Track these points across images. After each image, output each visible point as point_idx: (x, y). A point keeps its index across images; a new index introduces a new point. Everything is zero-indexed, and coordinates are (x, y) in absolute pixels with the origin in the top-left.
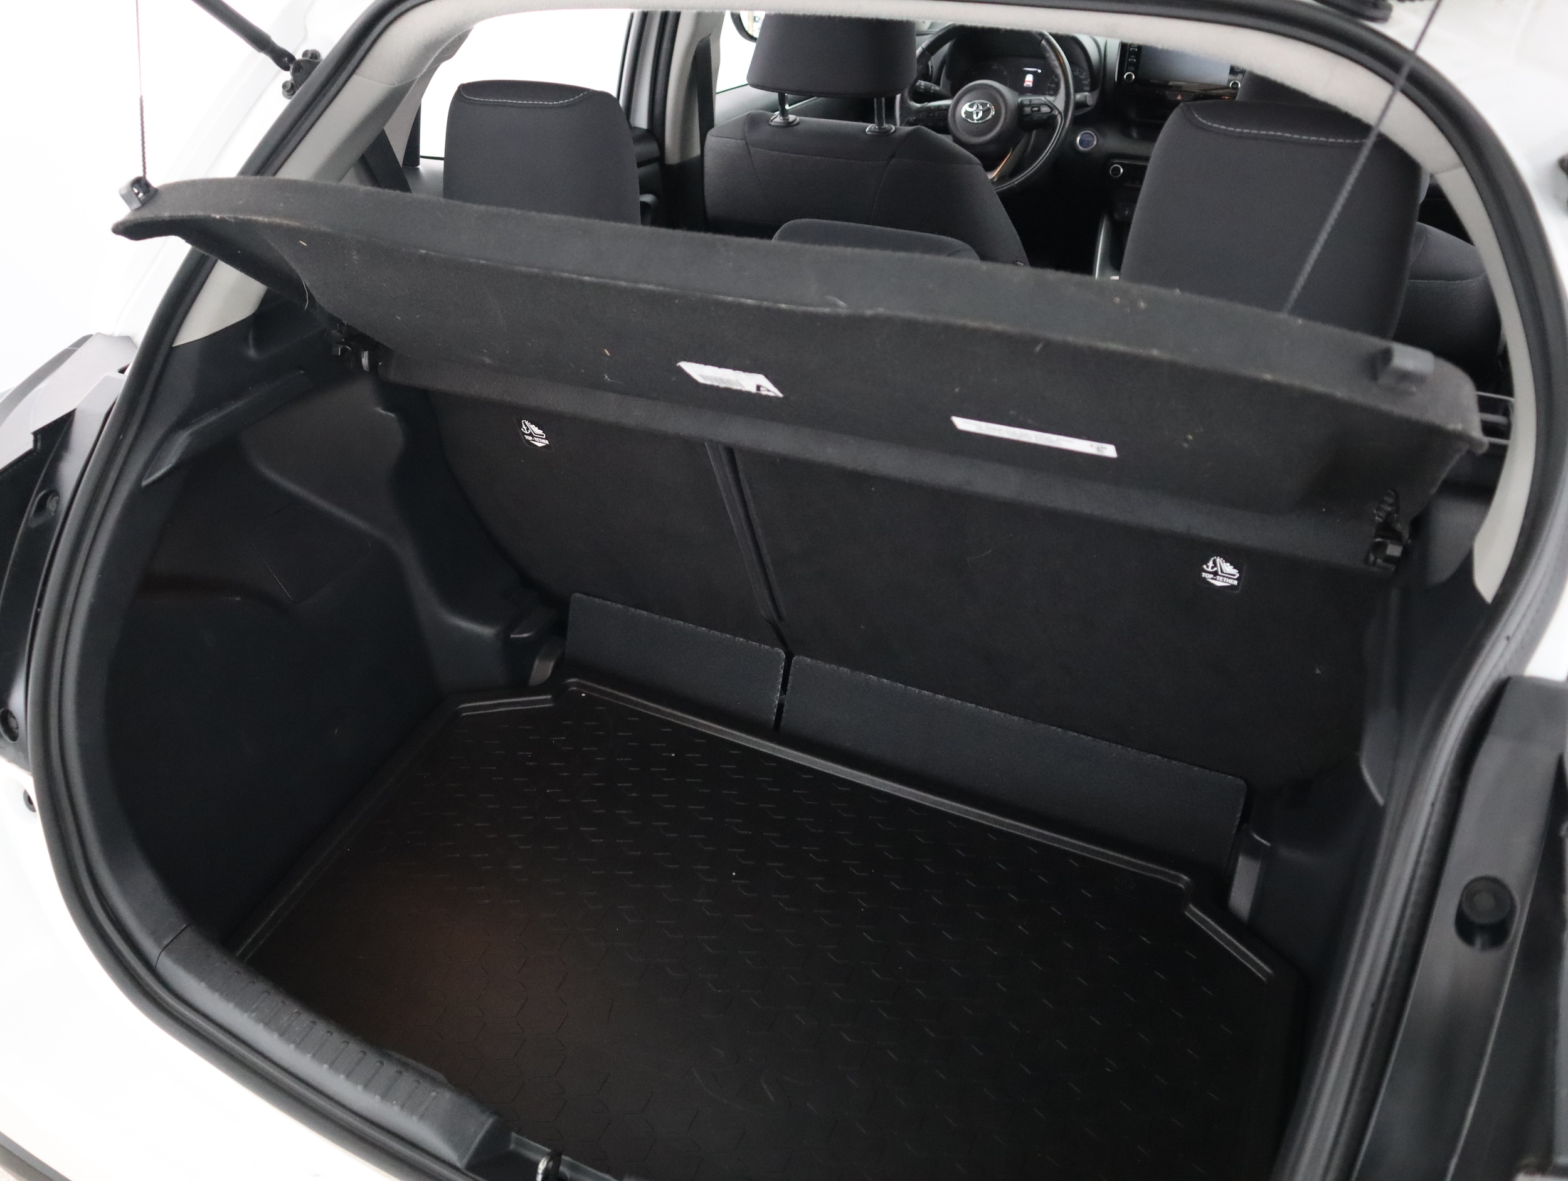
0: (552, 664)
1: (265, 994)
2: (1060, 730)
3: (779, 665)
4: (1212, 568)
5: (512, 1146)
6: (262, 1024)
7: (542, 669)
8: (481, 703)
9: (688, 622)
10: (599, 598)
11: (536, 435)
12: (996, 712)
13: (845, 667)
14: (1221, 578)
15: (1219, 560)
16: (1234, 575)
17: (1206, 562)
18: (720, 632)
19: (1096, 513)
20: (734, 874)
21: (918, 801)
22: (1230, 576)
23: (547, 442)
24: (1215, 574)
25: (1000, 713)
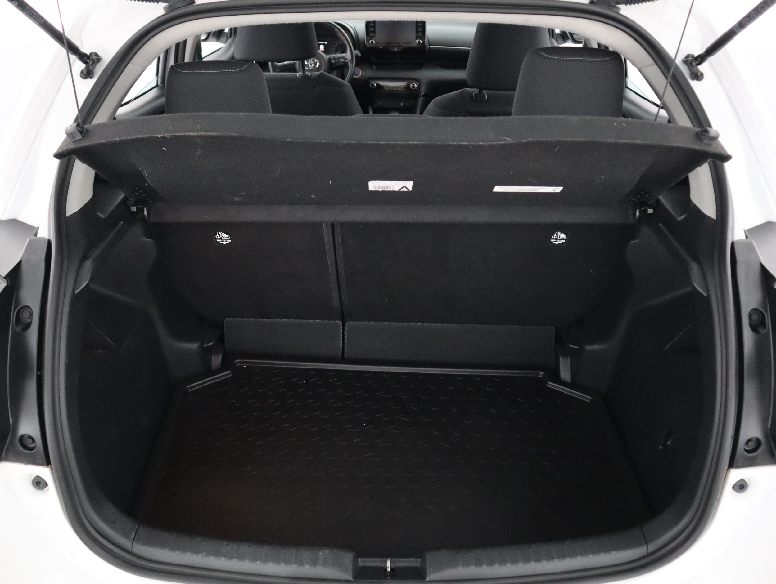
0: (221, 357)
1: (204, 542)
2: (475, 325)
3: (340, 328)
4: (556, 237)
5: (360, 564)
6: (212, 556)
7: (216, 360)
8: (193, 385)
9: (289, 319)
10: (240, 318)
11: (224, 238)
12: (446, 325)
13: (372, 322)
14: (558, 240)
15: (559, 233)
16: (564, 238)
17: (553, 235)
18: (307, 319)
19: (522, 221)
20: (364, 424)
21: (422, 372)
22: (562, 239)
23: (230, 241)
24: (556, 239)
25: (447, 324)
